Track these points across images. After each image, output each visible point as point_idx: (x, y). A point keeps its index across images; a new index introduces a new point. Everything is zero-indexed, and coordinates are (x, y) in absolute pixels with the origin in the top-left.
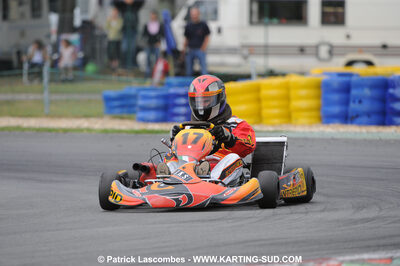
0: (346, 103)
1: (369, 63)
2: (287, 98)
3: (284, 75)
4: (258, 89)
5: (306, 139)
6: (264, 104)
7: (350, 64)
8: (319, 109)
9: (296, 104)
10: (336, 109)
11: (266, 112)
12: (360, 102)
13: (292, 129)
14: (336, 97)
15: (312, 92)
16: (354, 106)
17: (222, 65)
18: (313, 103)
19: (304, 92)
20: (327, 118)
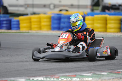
0: (59, 23)
1: (67, 10)
2: (40, 22)
3: (38, 14)
4: (30, 19)
5: (46, 35)
6: (33, 23)
7: (61, 11)
8: (50, 25)
9: (43, 24)
10: (56, 26)
11: (33, 26)
12: (64, 23)
13: (41, 32)
14: (56, 22)
15: (48, 20)
16: (62, 25)
17: (18, 10)
18: (48, 23)
19: (45, 20)
20: (53, 29)
